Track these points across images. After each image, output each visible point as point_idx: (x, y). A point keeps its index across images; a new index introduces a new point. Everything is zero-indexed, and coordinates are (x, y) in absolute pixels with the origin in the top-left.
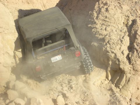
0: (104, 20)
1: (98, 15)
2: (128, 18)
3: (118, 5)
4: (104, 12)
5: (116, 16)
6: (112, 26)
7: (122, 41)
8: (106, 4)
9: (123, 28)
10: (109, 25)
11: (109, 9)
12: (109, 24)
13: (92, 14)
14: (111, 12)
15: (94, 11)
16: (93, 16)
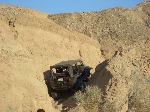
0: (113, 92)
1: (110, 88)
2: (130, 91)
3: (125, 82)
4: (114, 86)
5: (121, 90)
6: (117, 96)
7: (121, 108)
8: (116, 80)
9: (125, 98)
10: (116, 96)
11: (117, 84)
13: (106, 88)
14: (119, 86)
15: (108, 85)
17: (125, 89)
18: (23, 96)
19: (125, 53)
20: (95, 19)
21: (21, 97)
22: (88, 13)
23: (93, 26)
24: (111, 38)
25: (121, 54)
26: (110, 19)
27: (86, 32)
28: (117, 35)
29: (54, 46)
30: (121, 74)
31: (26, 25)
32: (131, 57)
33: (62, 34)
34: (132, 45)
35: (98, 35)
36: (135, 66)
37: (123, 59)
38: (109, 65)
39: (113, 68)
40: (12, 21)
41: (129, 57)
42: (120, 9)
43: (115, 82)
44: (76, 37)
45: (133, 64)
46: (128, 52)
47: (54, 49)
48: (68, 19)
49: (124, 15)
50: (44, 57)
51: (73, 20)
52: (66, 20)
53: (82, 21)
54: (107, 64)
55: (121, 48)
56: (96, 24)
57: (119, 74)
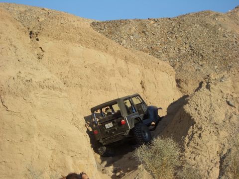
0: (195, 148)
1: (190, 140)
2: (223, 146)
3: (215, 131)
4: (197, 138)
5: (209, 144)
6: (202, 155)
7: (208, 173)
8: (200, 129)
9: (215, 158)
10: (199, 154)
11: (202, 135)
12: (200, 152)
13: (184, 140)
14: (204, 138)
15: (187, 136)
16: (184, 142)
17: (215, 142)
18: (51, 152)
19: (215, 84)
20: (166, 29)
21: (48, 154)
22: (156, 20)
23: (163, 41)
24: (192, 61)
25: (208, 87)
26: (190, 30)
27: (153, 51)
28: (202, 56)
29: (101, 72)
30: (209, 119)
31: (57, 38)
32: (225, 92)
33: (114, 54)
34: (226, 72)
35: (171, 55)
36: (231, 106)
37: (212, 94)
38: (189, 104)
39: (196, 109)
40: (35, 31)
41: (222, 92)
42: (207, 13)
43: (199, 132)
44: (137, 58)
45: (228, 103)
46: (220, 83)
47: (100, 77)
48: (124, 29)
49: (214, 24)
50: (84, 89)
51: (132, 31)
52: (120, 31)
53: (147, 33)
54: (186, 102)
55: (208, 76)
56: (168, 38)
57: (206, 119)
